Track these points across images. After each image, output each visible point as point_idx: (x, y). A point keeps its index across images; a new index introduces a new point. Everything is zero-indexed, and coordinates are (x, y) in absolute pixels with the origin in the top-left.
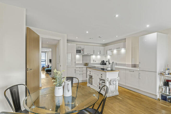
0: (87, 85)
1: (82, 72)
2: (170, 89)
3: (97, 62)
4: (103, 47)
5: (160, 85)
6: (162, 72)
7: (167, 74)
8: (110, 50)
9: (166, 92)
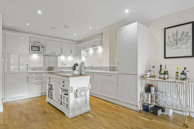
0: (46, 99)
1: (40, 81)
2: (152, 96)
3: (67, 66)
4: (76, 45)
5: (141, 92)
6: (143, 75)
7: (149, 77)
8: (84, 48)
9: (148, 101)
